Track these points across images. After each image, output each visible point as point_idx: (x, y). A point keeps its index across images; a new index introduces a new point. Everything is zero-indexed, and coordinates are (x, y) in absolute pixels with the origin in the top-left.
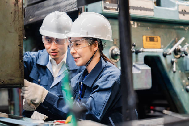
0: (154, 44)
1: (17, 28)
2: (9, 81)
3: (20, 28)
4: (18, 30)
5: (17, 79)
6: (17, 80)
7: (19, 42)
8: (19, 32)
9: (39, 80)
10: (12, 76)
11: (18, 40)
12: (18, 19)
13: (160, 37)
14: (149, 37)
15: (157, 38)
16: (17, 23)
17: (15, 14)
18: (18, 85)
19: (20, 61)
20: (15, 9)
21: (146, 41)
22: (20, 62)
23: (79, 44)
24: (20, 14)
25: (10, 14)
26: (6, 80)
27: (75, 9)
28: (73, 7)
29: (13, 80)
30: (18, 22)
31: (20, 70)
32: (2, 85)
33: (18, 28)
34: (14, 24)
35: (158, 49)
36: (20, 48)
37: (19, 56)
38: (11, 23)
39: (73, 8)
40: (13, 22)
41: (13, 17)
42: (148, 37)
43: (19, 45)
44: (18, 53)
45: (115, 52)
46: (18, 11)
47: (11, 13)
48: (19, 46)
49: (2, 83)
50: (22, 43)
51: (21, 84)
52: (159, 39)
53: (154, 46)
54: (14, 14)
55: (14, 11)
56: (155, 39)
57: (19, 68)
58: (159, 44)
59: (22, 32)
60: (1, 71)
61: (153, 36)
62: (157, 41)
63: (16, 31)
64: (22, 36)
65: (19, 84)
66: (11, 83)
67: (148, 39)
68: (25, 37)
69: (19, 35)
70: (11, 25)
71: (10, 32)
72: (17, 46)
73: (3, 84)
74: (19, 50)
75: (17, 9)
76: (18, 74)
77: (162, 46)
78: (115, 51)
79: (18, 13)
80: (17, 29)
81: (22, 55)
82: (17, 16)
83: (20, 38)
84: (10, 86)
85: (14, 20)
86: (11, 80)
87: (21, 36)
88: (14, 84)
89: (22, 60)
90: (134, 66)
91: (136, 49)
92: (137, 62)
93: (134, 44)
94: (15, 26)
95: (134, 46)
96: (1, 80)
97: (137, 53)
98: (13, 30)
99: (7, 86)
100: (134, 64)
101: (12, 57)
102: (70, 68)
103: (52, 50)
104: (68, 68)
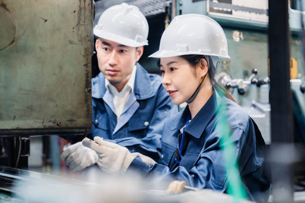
1: (83, 37)
2: (68, 123)
3: (87, 36)
4: (85, 40)
5: (80, 119)
6: (80, 121)
7: (86, 59)
8: (86, 42)
9: (96, 121)
10: (73, 114)
11: (84, 56)
12: (84, 22)
13: (296, 59)
15: (292, 61)
16: (82, 28)
17: (80, 14)
18: (83, 130)
19: (86, 91)
20: (80, 5)
22: (85, 92)
23: (176, 69)
24: (88, 13)
25: (72, 13)
26: (64, 121)
27: (160, 11)
28: (157, 8)
29: (76, 121)
30: (83, 26)
31: (86, 105)
33: (85, 37)
34: (79, 29)
35: (293, 78)
36: (87, 69)
37: (83, 83)
38: (73, 28)
39: (157, 10)
40: (77, 27)
41: (77, 19)
43: (85, 64)
44: (84, 79)
45: (225, 83)
46: (85, 8)
47: (75, 12)
48: (85, 65)
49: (58, 125)
50: (89, 62)
51: (86, 128)
52: (294, 62)
54: (78, 14)
55: (78, 8)
57: (84, 102)
59: (90, 43)
60: (57, 106)
62: (292, 66)
63: (80, 41)
64: (90, 50)
65: (83, 128)
66: (71, 126)
69: (86, 49)
70: (73, 32)
71: (71, 42)
72: (83, 65)
73: (58, 126)
74: (85, 72)
75: (82, 6)
76: (82, 112)
77: (300, 75)
78: (225, 81)
79: (85, 12)
80: (82, 39)
81: (90, 81)
82: (83, 18)
83: (87, 53)
84: (70, 130)
85: (79, 24)
86: (71, 121)
87: (88, 51)
88: (77, 128)
89: (89, 89)
90: (254, 106)
91: (257, 79)
92: (258, 99)
93: (256, 70)
94: (80, 33)
95: (256, 73)
96: (55, 120)
97: (259, 84)
98: (76, 40)
99: (65, 130)
100: (254, 102)
101: (74, 84)
102: (141, 96)
103: (110, 65)
104: (138, 96)
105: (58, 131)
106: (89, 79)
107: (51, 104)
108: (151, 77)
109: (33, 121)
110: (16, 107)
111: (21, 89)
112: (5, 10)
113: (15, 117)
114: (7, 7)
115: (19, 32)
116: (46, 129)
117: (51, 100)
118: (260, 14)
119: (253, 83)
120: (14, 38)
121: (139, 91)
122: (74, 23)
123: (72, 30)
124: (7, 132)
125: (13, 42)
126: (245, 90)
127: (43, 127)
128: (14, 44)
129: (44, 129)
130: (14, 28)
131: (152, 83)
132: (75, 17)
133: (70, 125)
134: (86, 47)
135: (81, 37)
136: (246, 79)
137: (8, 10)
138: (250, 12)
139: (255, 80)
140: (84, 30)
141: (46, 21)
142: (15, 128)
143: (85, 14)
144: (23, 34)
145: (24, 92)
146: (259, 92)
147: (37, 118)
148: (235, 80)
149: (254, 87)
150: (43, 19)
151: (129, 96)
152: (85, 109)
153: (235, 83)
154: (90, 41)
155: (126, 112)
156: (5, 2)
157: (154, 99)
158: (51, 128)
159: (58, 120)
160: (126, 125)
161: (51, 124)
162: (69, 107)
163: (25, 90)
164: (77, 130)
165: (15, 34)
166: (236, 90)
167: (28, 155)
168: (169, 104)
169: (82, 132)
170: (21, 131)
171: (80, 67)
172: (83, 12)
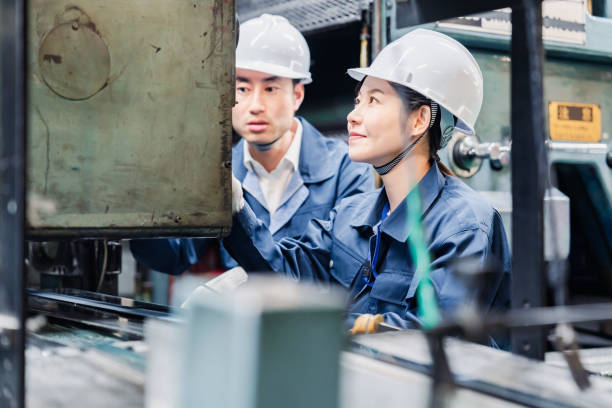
0: (583, 128)
1: (219, 76)
2: (193, 219)
3: (226, 74)
4: (221, 80)
5: (212, 213)
6: (213, 216)
7: (223, 112)
8: (223, 85)
10: (201, 204)
11: (219, 107)
12: (221, 51)
13: (599, 107)
14: (568, 108)
15: (591, 109)
16: (218, 61)
17: (213, 37)
18: (216, 231)
19: (223, 165)
20: (213, 24)
21: (559, 118)
22: (222, 168)
24: (227, 36)
25: (201, 36)
26: (186, 216)
27: (352, 17)
29: (205, 215)
30: (219, 58)
31: (222, 188)
32: (176, 228)
33: (221, 77)
34: (212, 63)
35: (592, 142)
36: (225, 129)
37: (219, 151)
38: (203, 62)
40: (209, 59)
41: (209, 44)
42: (563, 107)
43: (221, 120)
44: (220, 145)
45: (466, 150)
46: (222, 28)
47: (205, 34)
48: (221, 123)
49: (176, 221)
50: (228, 117)
51: (222, 228)
52: (596, 112)
53: (581, 132)
54: (211, 37)
55: (212, 28)
56: (586, 113)
57: (219, 185)
58: (594, 127)
59: (229, 86)
60: (175, 190)
61: (579, 105)
62: (591, 120)
63: (215, 83)
64: (230, 98)
65: (216, 228)
66: (197, 224)
67: (565, 112)
69: (223, 96)
70: (203, 67)
71: (198, 85)
72: (218, 123)
73: (176, 224)
74: (220, 135)
75: (218, 23)
76: (216, 200)
77: (606, 136)
78: (466, 146)
79: (222, 34)
80: (217, 79)
82: (220, 44)
83: (225, 102)
85: (212, 53)
86: (198, 214)
87: (226, 99)
88: (207, 227)
89: (228, 162)
94: (214, 69)
96: (172, 214)
98: (207, 81)
99: (187, 230)
101: (204, 154)
102: (312, 177)
103: (253, 113)
104: (306, 177)
105: (176, 231)
106: (228, 146)
107: (167, 188)
108: (329, 143)
109: (136, 215)
110: (111, 192)
111: (117, 163)
112: (93, 33)
113: (108, 208)
114: (98, 28)
115: (115, 68)
116: (158, 228)
117: (166, 180)
120: (108, 79)
121: (307, 168)
122: (203, 52)
123: (201, 65)
124: (95, 232)
125: (106, 85)
127: (151, 225)
128: (107, 88)
129: (154, 228)
130: (107, 61)
131: (331, 154)
132: (205, 43)
133: (195, 221)
134: (223, 93)
135: (216, 76)
137: (98, 33)
140: (220, 63)
141: (159, 49)
142: (107, 225)
143: (222, 37)
144: (122, 72)
145: (123, 167)
147: (145, 211)
150: (155, 47)
151: (290, 177)
152: (220, 195)
154: (229, 82)
155: (285, 204)
156: (93, 20)
157: (334, 180)
158: (165, 226)
159: (177, 213)
160: (288, 225)
161: (166, 220)
162: (195, 193)
163: (125, 165)
164: (207, 231)
165: (109, 73)
166: (486, 162)
167: (117, 272)
168: (361, 188)
169: (215, 234)
170: (117, 231)
171: (213, 126)
172: (219, 35)
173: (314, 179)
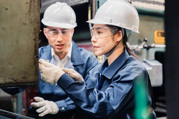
1: (33, 20)
3: (36, 20)
4: (34, 22)
5: (31, 77)
7: (35, 35)
8: (35, 24)
10: (26, 73)
11: (33, 33)
12: (34, 10)
16: (32, 14)
17: (30, 4)
19: (35, 57)
21: (158, 36)
22: (34, 58)
24: (36, 4)
25: (25, 4)
26: (19, 78)
29: (27, 78)
30: (33, 13)
31: (35, 66)
32: (15, 83)
34: (30, 15)
36: (36, 42)
37: (33, 51)
38: (26, 14)
40: (29, 13)
41: (28, 8)
42: (159, 32)
43: (34, 38)
44: (34, 49)
46: (34, 1)
47: (27, 3)
48: (34, 40)
49: (15, 81)
50: (37, 37)
51: (35, 83)
54: (29, 4)
55: (30, 1)
59: (37, 25)
64: (38, 29)
65: (33, 83)
66: (24, 81)
67: (160, 34)
68: (41, 31)
70: (26, 17)
71: (24, 24)
72: (33, 39)
74: (34, 44)
76: (32, 71)
79: (34, 3)
80: (32, 22)
81: (37, 50)
82: (33, 7)
83: (36, 31)
84: (23, 84)
85: (30, 11)
87: (36, 30)
89: (37, 55)
90: (145, 62)
91: (147, 45)
92: (147, 57)
93: (146, 39)
94: (31, 17)
95: (146, 41)
97: (148, 48)
98: (28, 22)
100: (145, 60)
101: (27, 52)
102: (76, 63)
104: (73, 63)
106: (37, 49)
116: (7, 84)
118: (149, 3)
119: (144, 48)
121: (74, 59)
123: (25, 16)
126: (140, 52)
132: (27, 7)
134: (35, 27)
135: (32, 20)
136: (140, 45)
138: (143, 2)
139: (146, 46)
140: (33, 15)
141: (7, 9)
143: (34, 4)
146: (148, 53)
148: (133, 46)
149: (145, 50)
150: (5, 8)
152: (34, 69)
153: (133, 47)
154: (37, 23)
158: (10, 83)
161: (11, 80)
171: (30, 41)
172: (33, 4)
173: (76, 64)
